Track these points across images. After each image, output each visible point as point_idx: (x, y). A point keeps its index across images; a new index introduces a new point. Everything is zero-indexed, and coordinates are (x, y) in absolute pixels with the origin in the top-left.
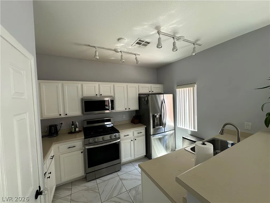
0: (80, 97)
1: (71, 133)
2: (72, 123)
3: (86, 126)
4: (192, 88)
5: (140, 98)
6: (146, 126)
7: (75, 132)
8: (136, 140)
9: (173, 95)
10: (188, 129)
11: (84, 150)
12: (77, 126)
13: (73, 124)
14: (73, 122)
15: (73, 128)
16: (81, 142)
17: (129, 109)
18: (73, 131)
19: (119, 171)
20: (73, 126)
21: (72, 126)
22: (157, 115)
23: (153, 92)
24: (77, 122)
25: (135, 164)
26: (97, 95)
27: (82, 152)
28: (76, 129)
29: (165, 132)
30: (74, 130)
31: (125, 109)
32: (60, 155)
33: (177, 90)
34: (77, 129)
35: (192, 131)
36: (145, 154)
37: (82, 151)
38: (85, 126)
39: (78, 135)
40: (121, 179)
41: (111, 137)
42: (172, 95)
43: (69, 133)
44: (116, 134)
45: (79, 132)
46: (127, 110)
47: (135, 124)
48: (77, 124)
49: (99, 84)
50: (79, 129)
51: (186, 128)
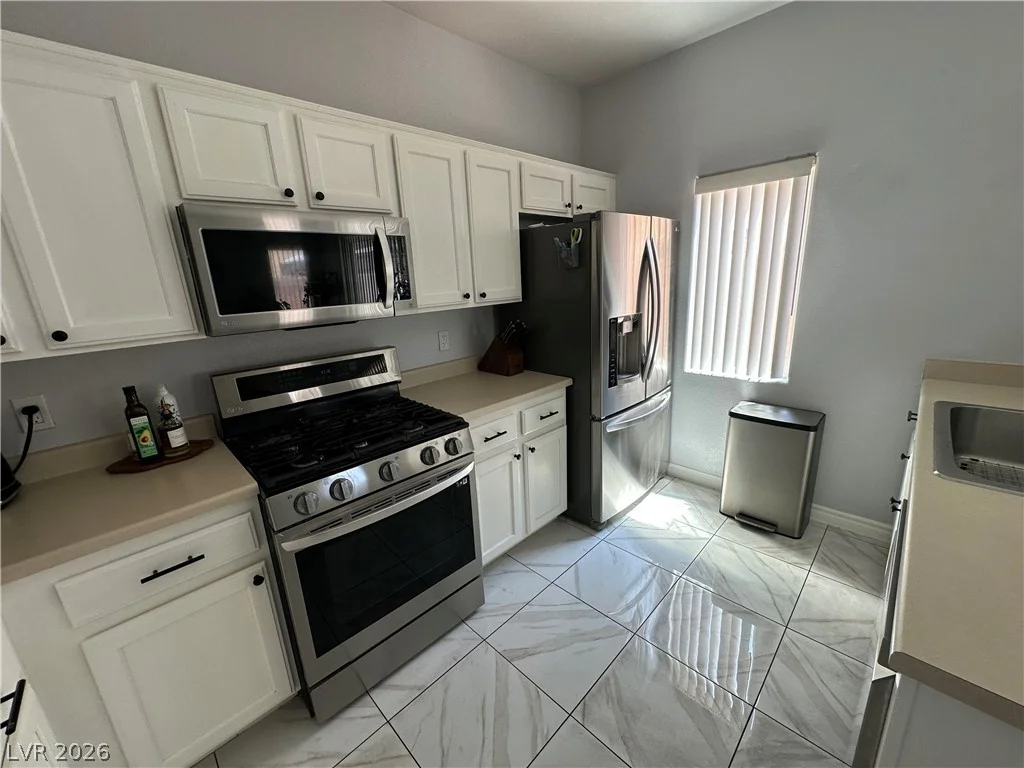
0: (161, 197)
1: (131, 464)
2: (129, 401)
3: (235, 407)
4: (792, 180)
5: (525, 237)
6: (569, 382)
7: (165, 455)
8: (533, 450)
9: (677, 225)
10: (742, 375)
11: (266, 564)
12: (169, 416)
13: (140, 405)
14: (129, 391)
15: (141, 431)
16: (237, 520)
17: (483, 295)
18: (149, 448)
19: (475, 613)
20: (139, 421)
21: (134, 421)
22: (625, 324)
23: (580, 207)
24: (164, 392)
25: (535, 561)
26: (289, 193)
27: (258, 580)
28: (171, 434)
29: (646, 400)
30: (150, 442)
31: (459, 298)
32: (87, 645)
33: (699, 197)
34: (177, 438)
35: (760, 386)
36: (563, 507)
37: (258, 569)
38: (229, 412)
39: (189, 473)
40: (508, 657)
41: (428, 456)
42: (669, 221)
43: (120, 463)
44: (454, 435)
45: (197, 454)
46: (471, 303)
47: (508, 374)
48: (163, 405)
49: (295, 118)
50: (187, 433)
51: (730, 374)
